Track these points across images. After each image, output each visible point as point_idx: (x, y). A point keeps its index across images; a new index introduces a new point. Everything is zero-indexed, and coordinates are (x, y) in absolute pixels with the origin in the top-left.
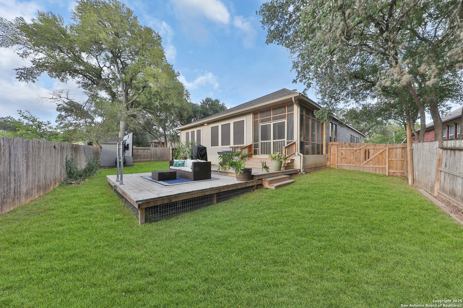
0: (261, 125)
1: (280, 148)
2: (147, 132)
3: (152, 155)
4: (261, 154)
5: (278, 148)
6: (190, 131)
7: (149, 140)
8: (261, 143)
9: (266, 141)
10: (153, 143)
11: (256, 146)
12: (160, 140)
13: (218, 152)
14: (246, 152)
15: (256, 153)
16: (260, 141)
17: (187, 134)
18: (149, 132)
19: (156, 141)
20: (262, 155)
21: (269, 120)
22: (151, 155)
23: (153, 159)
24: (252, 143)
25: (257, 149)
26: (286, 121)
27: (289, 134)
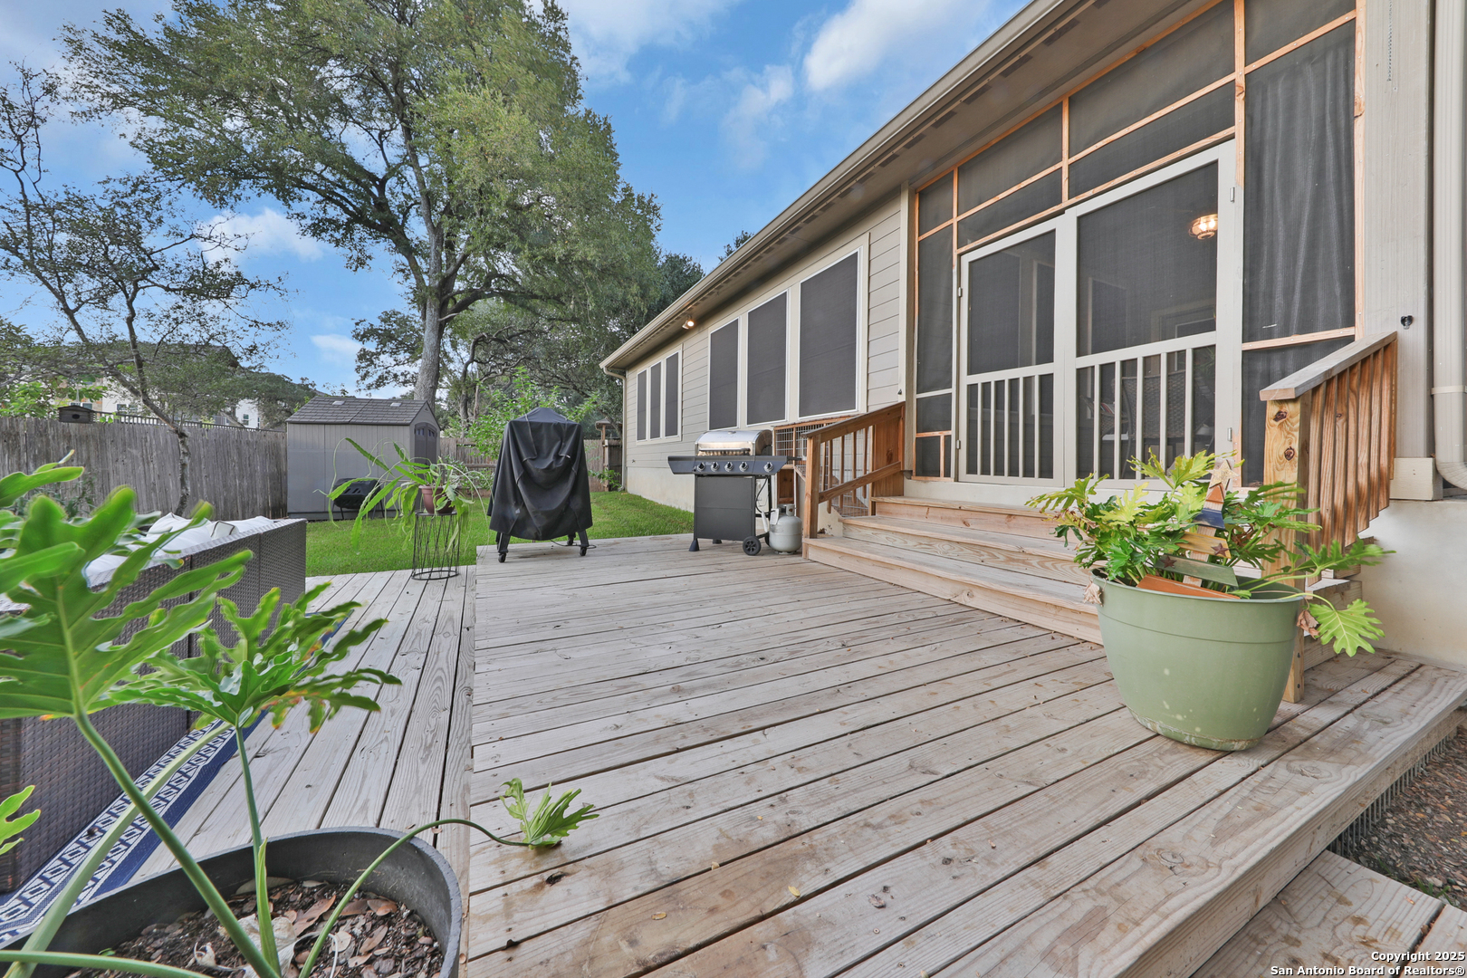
0: (966, 258)
1: (1127, 426)
4: (971, 469)
5: (1106, 428)
6: (649, 367)
8: (972, 388)
9: (1006, 375)
11: (935, 414)
13: (670, 459)
14: (854, 455)
15: (928, 466)
16: (962, 380)
17: (642, 380)
20: (979, 477)
21: (1045, 198)
24: (902, 398)
25: (937, 434)
26: (1230, 158)
27: (1280, 278)
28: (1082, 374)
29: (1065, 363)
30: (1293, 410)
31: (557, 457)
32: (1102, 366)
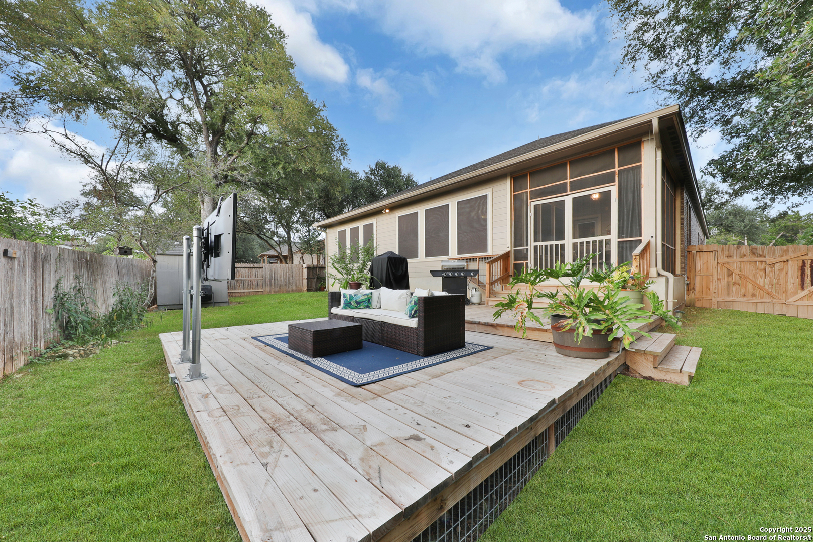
0: (534, 203)
2: (255, 236)
3: (268, 279)
6: (348, 228)
7: (259, 252)
8: (536, 247)
9: (549, 243)
10: (266, 258)
11: (521, 256)
12: (279, 251)
13: (431, 272)
14: (497, 269)
16: (532, 244)
17: (342, 235)
18: (258, 235)
19: (272, 253)
21: (561, 189)
22: (265, 281)
23: (268, 289)
24: (509, 250)
25: (522, 262)
26: (614, 189)
27: (625, 223)
28: (575, 245)
29: (569, 241)
30: (638, 257)
31: (403, 270)
32: (599, 241)
